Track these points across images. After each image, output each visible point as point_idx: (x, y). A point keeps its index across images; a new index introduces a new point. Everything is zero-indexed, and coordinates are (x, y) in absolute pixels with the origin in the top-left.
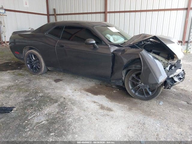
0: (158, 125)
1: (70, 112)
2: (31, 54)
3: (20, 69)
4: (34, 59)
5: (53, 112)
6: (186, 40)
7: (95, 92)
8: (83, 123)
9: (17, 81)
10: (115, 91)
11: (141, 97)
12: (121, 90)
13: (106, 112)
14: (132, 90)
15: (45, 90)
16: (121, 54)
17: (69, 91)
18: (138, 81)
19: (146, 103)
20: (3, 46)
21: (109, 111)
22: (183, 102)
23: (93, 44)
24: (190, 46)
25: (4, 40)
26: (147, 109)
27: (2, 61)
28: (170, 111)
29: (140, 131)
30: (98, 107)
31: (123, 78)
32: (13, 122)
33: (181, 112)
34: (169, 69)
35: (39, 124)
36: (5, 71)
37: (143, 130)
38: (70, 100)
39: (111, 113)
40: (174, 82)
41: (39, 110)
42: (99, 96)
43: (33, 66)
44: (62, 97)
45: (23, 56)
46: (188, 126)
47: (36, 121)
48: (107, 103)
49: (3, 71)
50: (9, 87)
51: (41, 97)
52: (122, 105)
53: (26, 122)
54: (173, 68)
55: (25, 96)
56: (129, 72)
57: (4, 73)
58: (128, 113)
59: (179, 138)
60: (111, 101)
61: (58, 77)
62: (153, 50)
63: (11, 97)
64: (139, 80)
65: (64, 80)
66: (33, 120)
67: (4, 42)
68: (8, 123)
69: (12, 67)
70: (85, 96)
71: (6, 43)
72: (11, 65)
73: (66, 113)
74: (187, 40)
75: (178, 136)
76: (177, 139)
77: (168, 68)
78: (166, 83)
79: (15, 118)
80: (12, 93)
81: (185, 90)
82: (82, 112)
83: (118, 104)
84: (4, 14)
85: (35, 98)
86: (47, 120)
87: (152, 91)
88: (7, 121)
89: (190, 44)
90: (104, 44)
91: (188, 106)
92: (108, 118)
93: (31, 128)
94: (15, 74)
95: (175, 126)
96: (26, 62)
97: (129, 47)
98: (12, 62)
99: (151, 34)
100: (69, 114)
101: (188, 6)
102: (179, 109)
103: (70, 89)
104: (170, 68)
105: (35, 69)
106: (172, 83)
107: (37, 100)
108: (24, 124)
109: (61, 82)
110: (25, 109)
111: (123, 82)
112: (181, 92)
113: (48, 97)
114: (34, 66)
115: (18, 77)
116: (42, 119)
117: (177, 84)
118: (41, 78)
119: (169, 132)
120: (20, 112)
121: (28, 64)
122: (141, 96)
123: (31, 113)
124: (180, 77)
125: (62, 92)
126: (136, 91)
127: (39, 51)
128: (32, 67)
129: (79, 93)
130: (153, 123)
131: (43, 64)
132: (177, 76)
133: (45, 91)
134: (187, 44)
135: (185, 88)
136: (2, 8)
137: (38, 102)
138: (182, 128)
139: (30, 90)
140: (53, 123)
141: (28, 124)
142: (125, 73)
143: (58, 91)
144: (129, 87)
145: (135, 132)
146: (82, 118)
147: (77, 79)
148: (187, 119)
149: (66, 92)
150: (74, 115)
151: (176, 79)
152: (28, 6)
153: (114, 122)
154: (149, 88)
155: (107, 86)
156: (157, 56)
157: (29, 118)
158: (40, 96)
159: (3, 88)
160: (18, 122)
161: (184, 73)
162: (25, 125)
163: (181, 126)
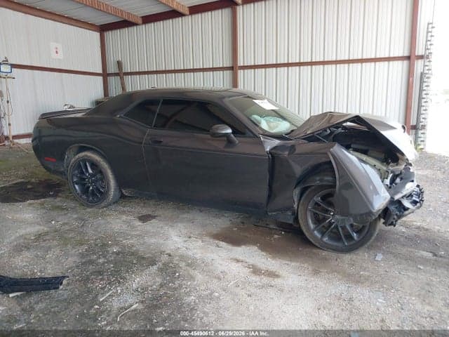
0: (380, 300)
1: (189, 283)
2: (85, 160)
3: (55, 196)
4: (90, 171)
5: (149, 283)
6: (413, 122)
7: (233, 239)
8: (221, 304)
9: (53, 222)
10: (276, 236)
11: (336, 246)
12: (289, 232)
13: (265, 280)
14: (315, 232)
15: (121, 239)
16: (289, 154)
17: (176, 239)
18: (327, 211)
19: (347, 257)
20: (4, 145)
21: (271, 277)
22: (425, 252)
23: (226, 135)
24: (422, 135)
25: (5, 134)
26: (352, 270)
27: (8, 179)
28: (400, 273)
29: (345, 315)
30: (247, 271)
31: (295, 206)
32: (66, 309)
33: (423, 273)
34: (391, 184)
35: (126, 309)
36: (20, 201)
37: (351, 312)
38: (182, 258)
39: (277, 281)
40: (402, 210)
41: (119, 282)
42: (243, 247)
43: (89, 187)
44: (164, 252)
45: (65, 165)
46: (442, 300)
47: (116, 304)
48: (263, 260)
49: (17, 201)
50: (39, 237)
51: (118, 253)
52: (298, 264)
53: (97, 307)
54: (398, 180)
55: (80, 253)
56: (307, 192)
57: (20, 205)
58: (312, 279)
59: (428, 325)
60: (274, 258)
61: (145, 211)
62: (352, 146)
63: (48, 256)
64: (330, 209)
65: (160, 216)
66: (110, 304)
67: (7, 138)
68: (54, 312)
69: (35, 192)
70: (213, 248)
71: (11, 139)
72: (31, 188)
73: (180, 286)
74: (415, 124)
75: (424, 320)
76: (424, 327)
77: (388, 181)
78: (389, 212)
79: (69, 302)
80: (50, 248)
81: (423, 228)
82: (215, 281)
83: (289, 263)
84: (9, 75)
85: (105, 257)
86: (142, 302)
87: (359, 232)
88: (52, 308)
89: (422, 132)
90: (251, 135)
91: (436, 261)
92: (271, 292)
93: (110, 319)
94: (44, 208)
95: (415, 302)
96: (72, 180)
97: (304, 139)
98: (33, 180)
99: (349, 112)
100: (186, 288)
101: (411, 52)
102: (419, 266)
103: (177, 235)
104: (393, 181)
105: (93, 194)
106: (400, 211)
107: (109, 262)
108: (93, 311)
109: (153, 221)
110: (86, 280)
111: (293, 214)
112: (416, 232)
113: (133, 254)
114: (91, 188)
115: (54, 213)
116: (131, 301)
117: (409, 213)
118: (108, 215)
119: (405, 314)
120: (77, 288)
121: (77, 184)
122: (335, 244)
123: (101, 288)
124: (414, 198)
125: (162, 241)
126: (323, 234)
127: (103, 153)
128: (85, 190)
129: (200, 243)
130: (369, 297)
131: (112, 183)
132: (408, 196)
133: (121, 241)
134: (414, 131)
135: (424, 225)
136: (5, 62)
137: (112, 266)
138: (432, 306)
139: (88, 240)
140: (156, 307)
141: (102, 312)
142: (299, 196)
143: (153, 240)
144: (307, 225)
145: (335, 317)
146: (217, 294)
147: (188, 213)
148: (437, 288)
149: (169, 242)
150: (198, 288)
151: (407, 203)
152: (60, 56)
153: (288, 298)
154: (352, 226)
155: (257, 226)
156: (364, 157)
157: (101, 300)
158: (113, 253)
159: (25, 239)
160: (76, 308)
161: (420, 190)
162: (95, 314)
163: (427, 301)
